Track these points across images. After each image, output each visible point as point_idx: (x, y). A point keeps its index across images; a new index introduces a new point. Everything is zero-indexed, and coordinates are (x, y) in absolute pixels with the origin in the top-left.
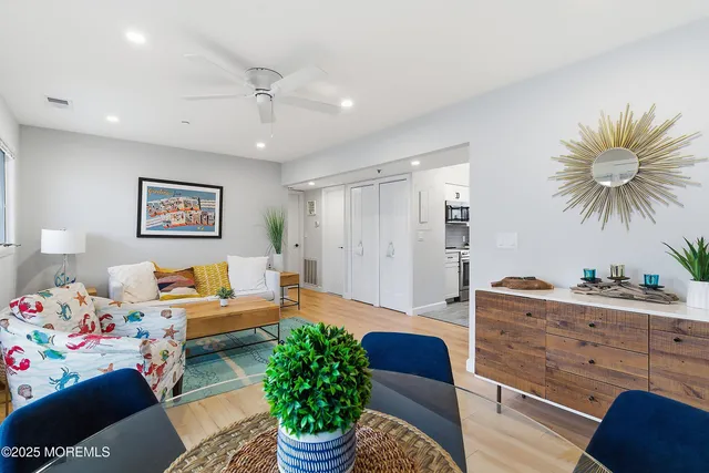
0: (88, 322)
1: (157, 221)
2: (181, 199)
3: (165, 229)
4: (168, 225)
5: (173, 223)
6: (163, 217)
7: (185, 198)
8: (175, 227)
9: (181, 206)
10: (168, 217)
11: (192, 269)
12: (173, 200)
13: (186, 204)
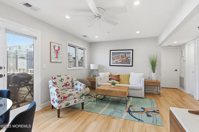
0: (68, 84)
1: (115, 61)
2: (120, 55)
3: (116, 63)
4: (117, 63)
5: (118, 62)
6: (115, 60)
7: (121, 54)
8: (119, 63)
9: (120, 57)
10: (117, 60)
11: (119, 75)
12: (118, 55)
13: (122, 56)
